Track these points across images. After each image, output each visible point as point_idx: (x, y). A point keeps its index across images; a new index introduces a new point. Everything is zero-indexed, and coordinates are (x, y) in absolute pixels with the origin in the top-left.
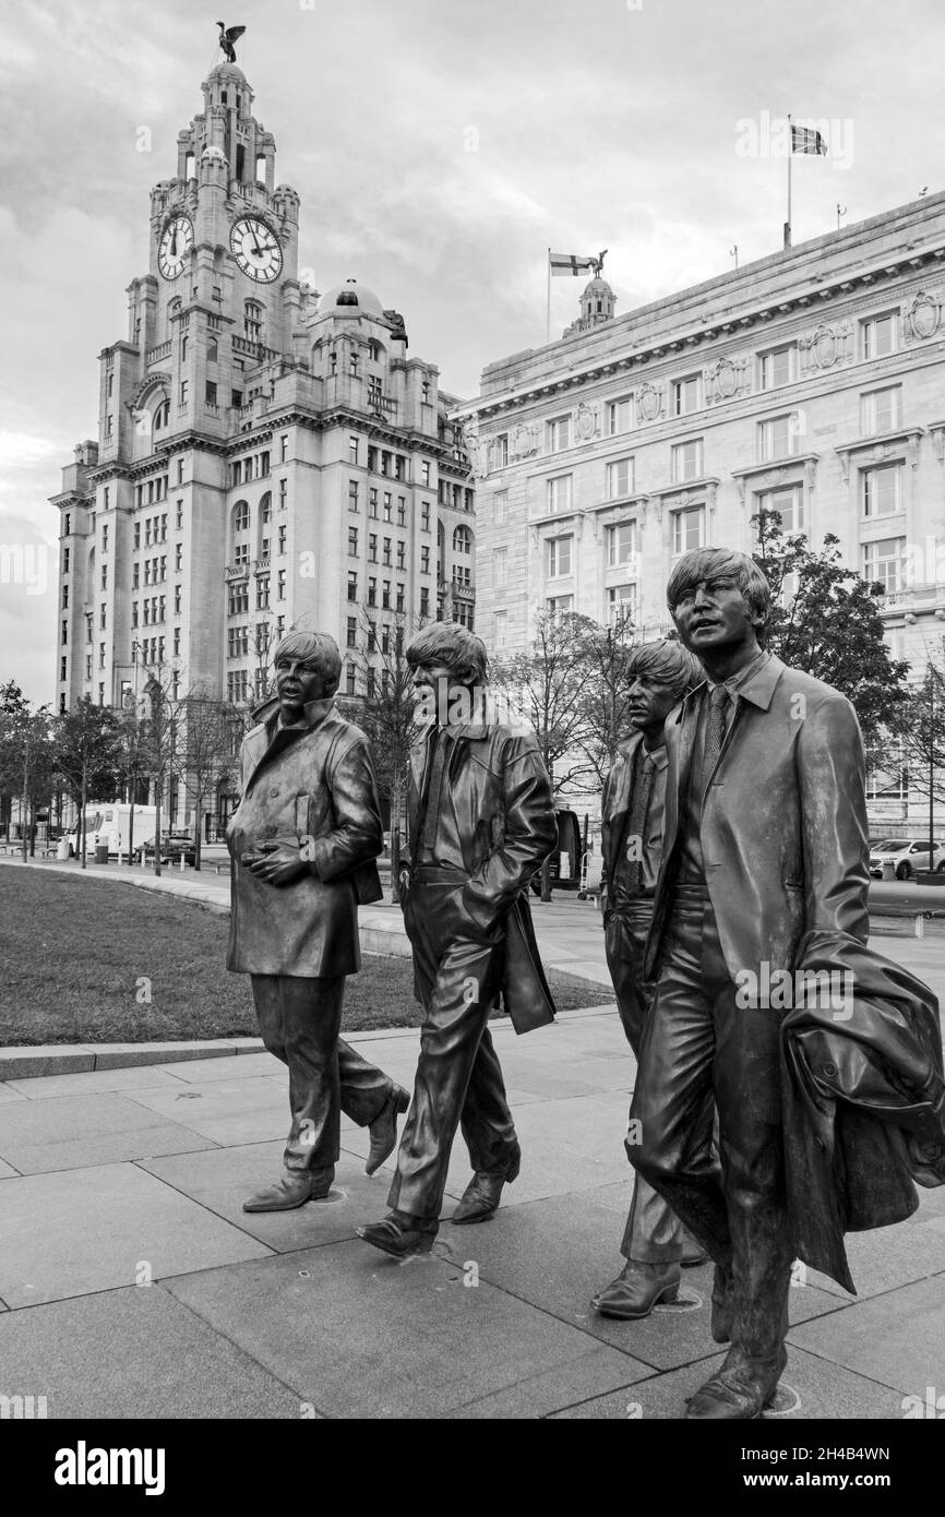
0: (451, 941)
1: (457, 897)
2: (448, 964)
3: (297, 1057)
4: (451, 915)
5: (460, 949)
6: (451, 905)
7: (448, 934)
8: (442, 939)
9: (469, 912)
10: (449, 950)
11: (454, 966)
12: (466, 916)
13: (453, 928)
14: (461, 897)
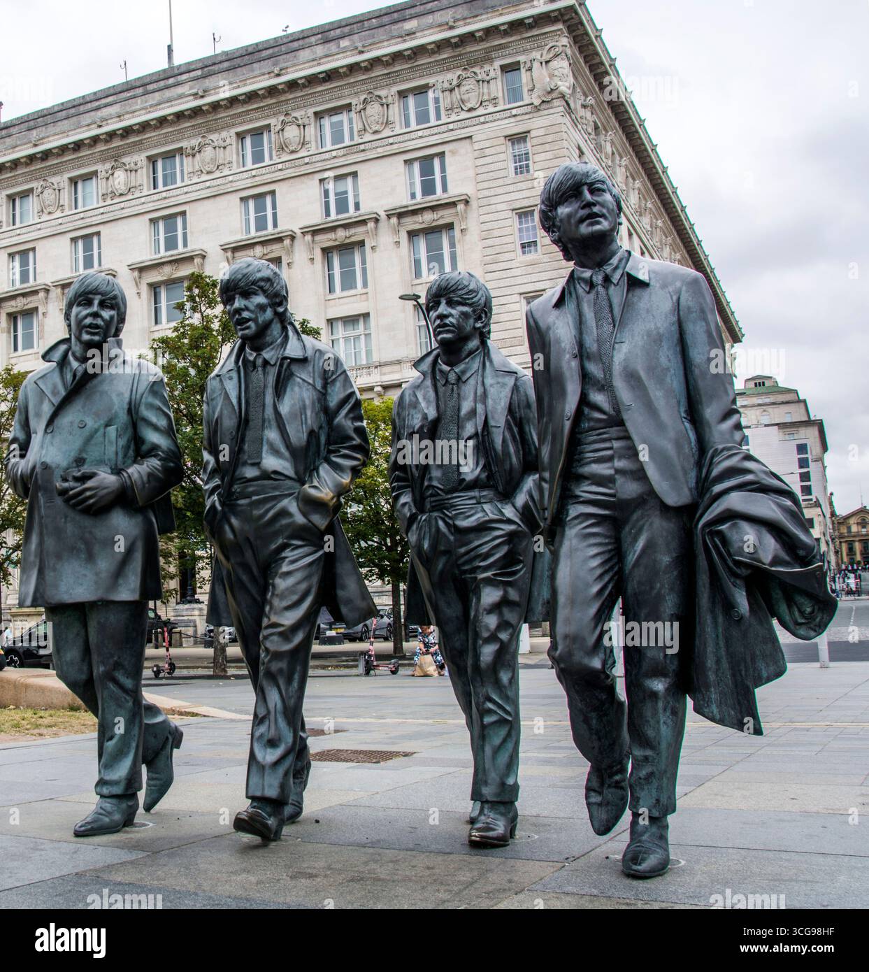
0: (284, 547)
1: (292, 506)
2: (285, 568)
3: (111, 686)
4: (284, 522)
5: (296, 552)
6: (284, 513)
7: (280, 541)
8: (273, 547)
9: (305, 515)
10: (283, 555)
11: (292, 567)
12: (300, 519)
13: (286, 534)
14: (295, 504)
